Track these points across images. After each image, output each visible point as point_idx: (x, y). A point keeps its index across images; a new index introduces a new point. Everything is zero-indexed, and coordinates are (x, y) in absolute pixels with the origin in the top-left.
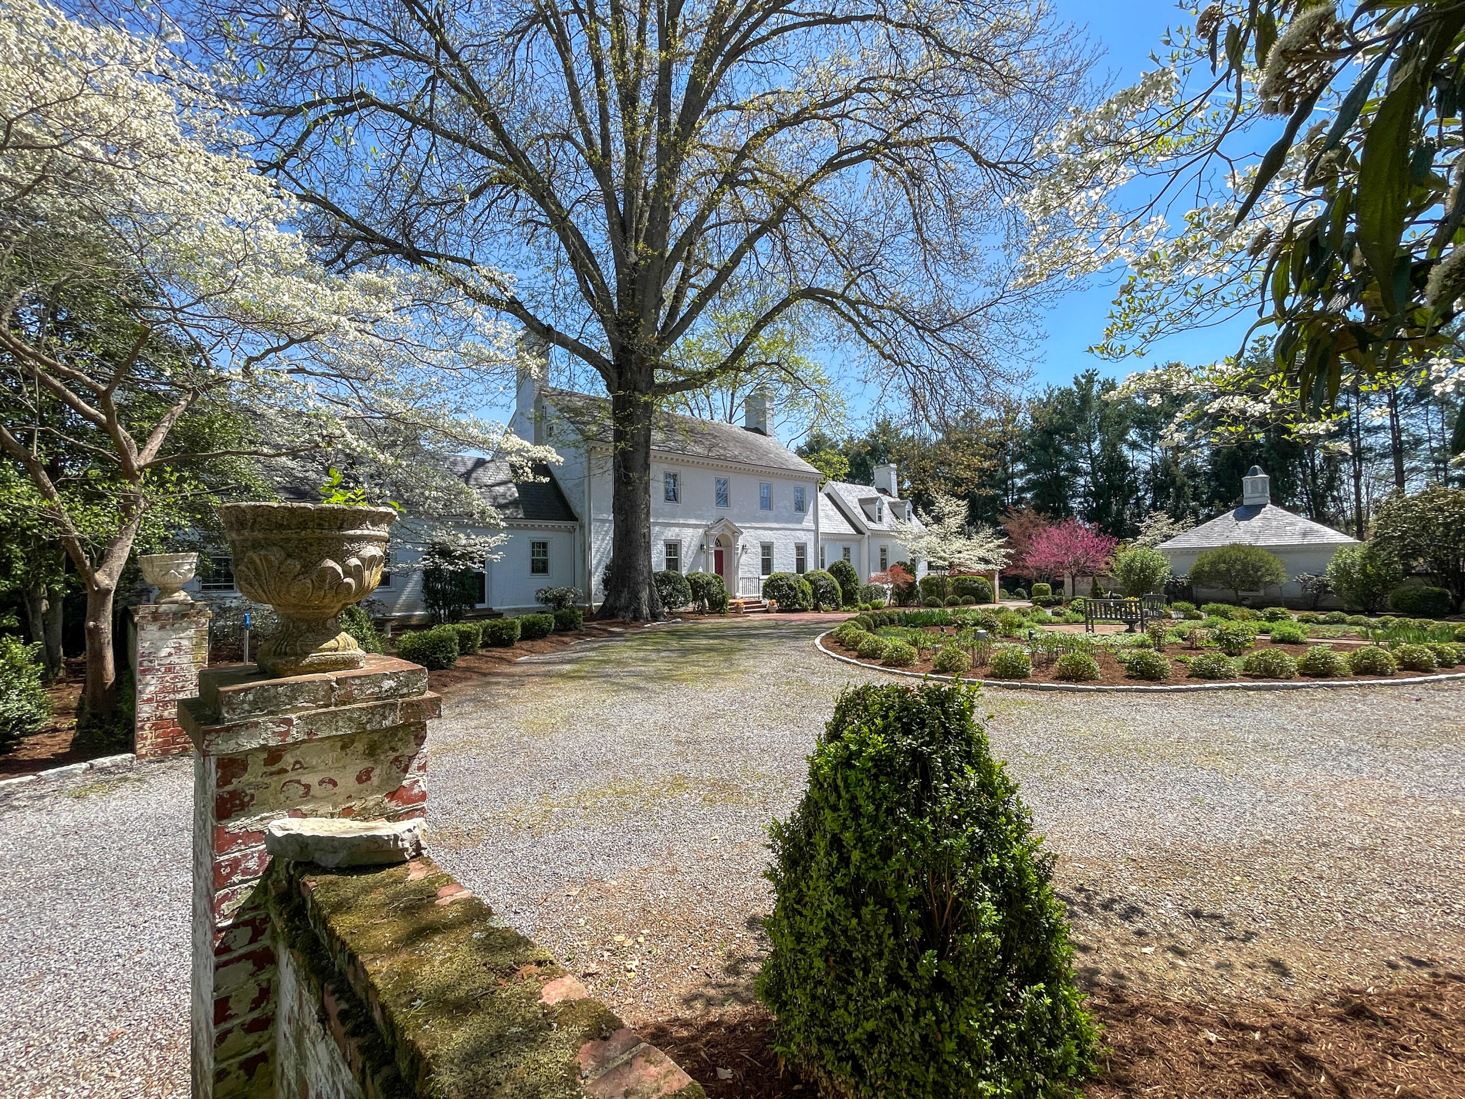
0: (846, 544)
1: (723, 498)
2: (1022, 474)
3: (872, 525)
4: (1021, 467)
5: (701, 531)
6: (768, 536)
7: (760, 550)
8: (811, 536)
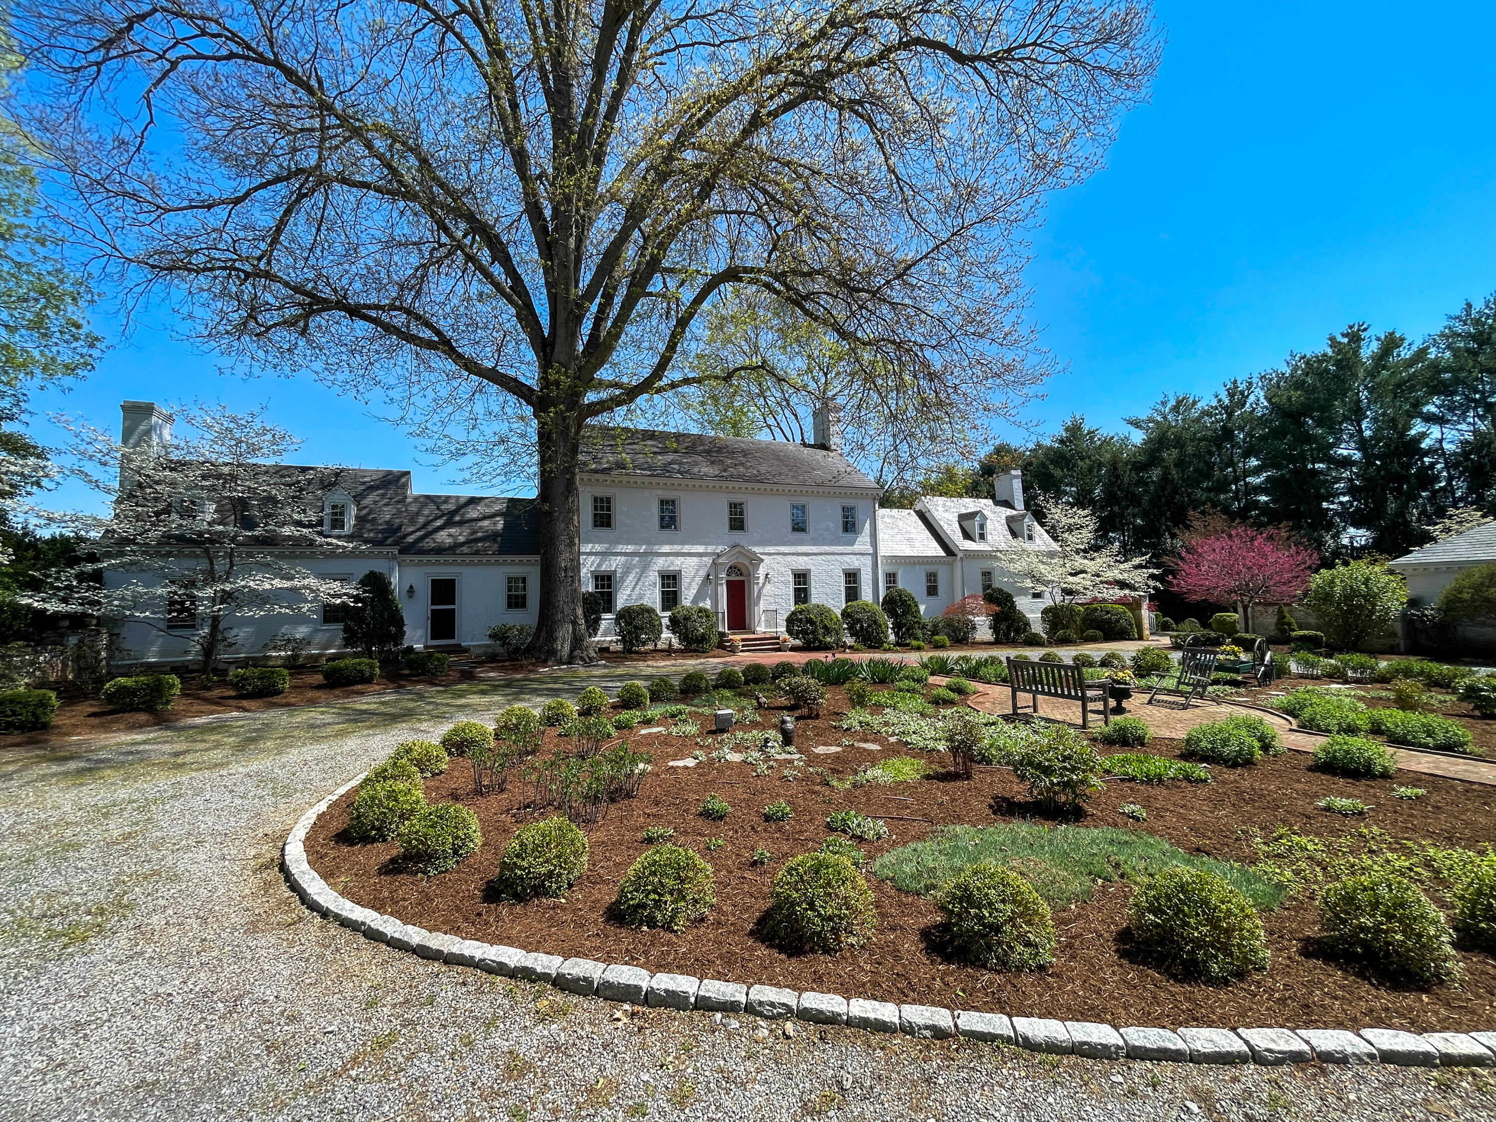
0: (931, 569)
1: (737, 523)
2: (1257, 471)
3: (969, 545)
4: (1254, 462)
5: (708, 560)
6: (801, 563)
7: (791, 578)
8: (868, 560)
